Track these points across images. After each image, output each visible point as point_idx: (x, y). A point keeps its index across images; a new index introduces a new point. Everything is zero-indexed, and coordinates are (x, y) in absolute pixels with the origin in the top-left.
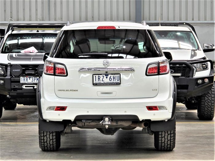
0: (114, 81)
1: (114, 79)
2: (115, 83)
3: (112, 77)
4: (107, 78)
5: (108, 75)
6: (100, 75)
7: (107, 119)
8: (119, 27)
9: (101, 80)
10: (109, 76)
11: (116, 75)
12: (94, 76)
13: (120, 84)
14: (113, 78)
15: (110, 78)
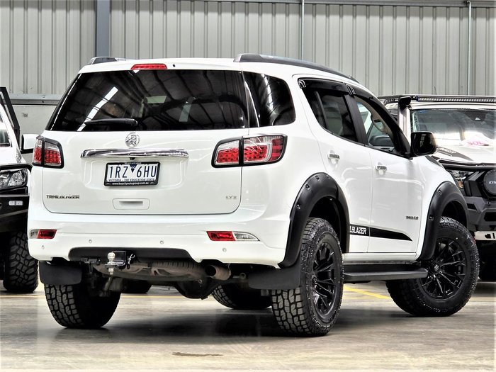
0: (146, 178)
1: (146, 173)
2: (146, 182)
3: (142, 170)
4: (133, 170)
5: (135, 165)
6: (120, 166)
7: (111, 255)
8: (174, 66)
9: (121, 176)
10: (138, 166)
11: (151, 165)
12: (110, 166)
13: (155, 183)
14: (145, 171)
15: (139, 171)
